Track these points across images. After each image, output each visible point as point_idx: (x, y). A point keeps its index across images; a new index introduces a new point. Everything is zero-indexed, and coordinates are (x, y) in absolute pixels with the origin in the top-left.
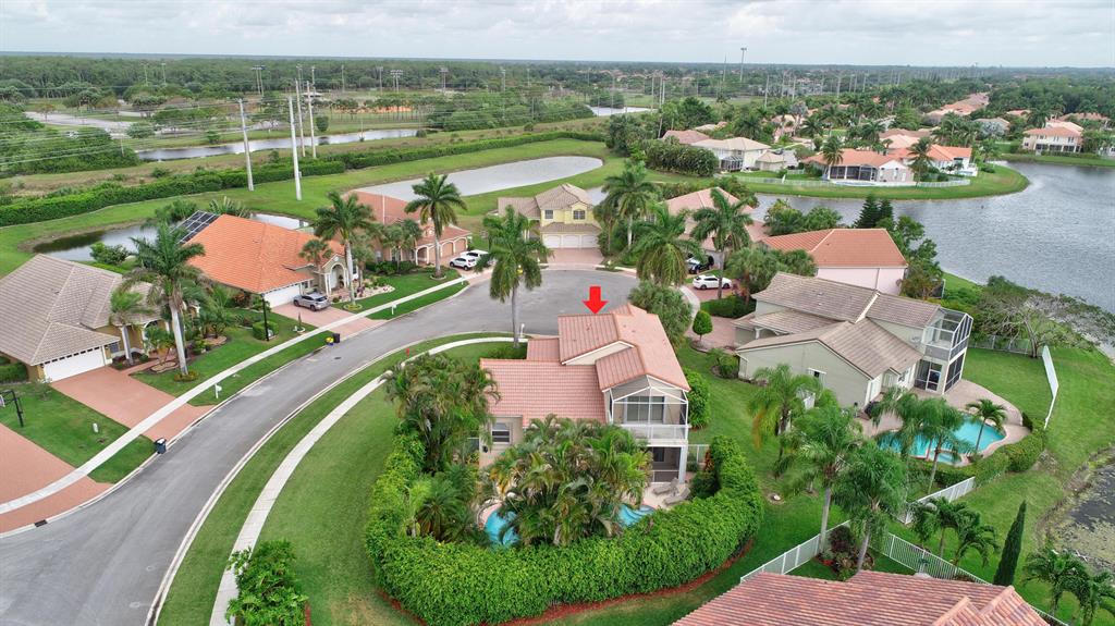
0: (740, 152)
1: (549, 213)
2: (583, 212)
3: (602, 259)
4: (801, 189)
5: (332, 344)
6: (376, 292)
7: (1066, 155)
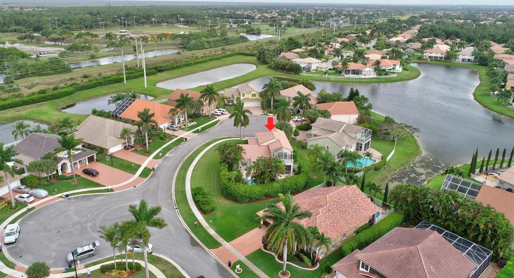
0: (310, 64)
1: (244, 95)
2: (255, 94)
3: (263, 111)
4: (333, 79)
5: (185, 141)
6: (191, 124)
7: (439, 61)
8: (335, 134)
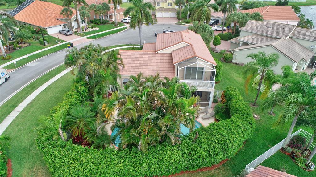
1: (159, 4)
2: (171, 4)
3: (177, 21)
5: (69, 47)
6: (92, 30)
8: (280, 41)
